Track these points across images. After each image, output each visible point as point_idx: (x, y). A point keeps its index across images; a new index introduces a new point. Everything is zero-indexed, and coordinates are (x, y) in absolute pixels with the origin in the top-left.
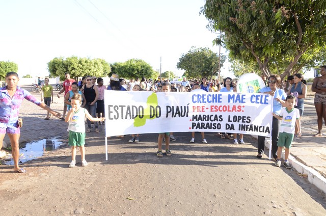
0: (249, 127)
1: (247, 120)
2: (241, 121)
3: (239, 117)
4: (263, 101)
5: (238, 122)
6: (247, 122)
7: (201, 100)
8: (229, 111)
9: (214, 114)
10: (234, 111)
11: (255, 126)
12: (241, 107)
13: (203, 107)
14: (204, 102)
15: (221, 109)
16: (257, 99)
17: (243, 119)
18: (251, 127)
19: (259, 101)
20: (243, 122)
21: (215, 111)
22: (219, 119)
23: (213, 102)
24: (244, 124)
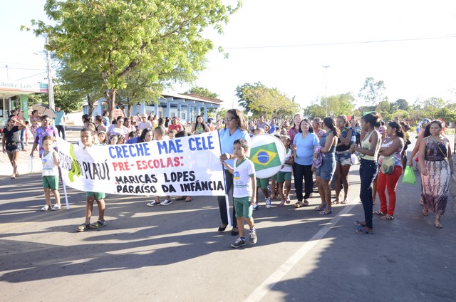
0: (194, 185)
1: (190, 177)
2: (182, 179)
3: (178, 173)
4: (207, 146)
5: (179, 181)
6: (190, 179)
7: (122, 153)
8: (163, 166)
9: (143, 172)
10: (170, 166)
11: (202, 182)
12: (177, 158)
13: (126, 163)
14: (126, 156)
15: (152, 164)
16: (198, 144)
17: (185, 176)
18: (198, 184)
19: (201, 146)
20: (185, 180)
21: (144, 168)
22: (152, 179)
23: (139, 155)
24: (186, 183)
